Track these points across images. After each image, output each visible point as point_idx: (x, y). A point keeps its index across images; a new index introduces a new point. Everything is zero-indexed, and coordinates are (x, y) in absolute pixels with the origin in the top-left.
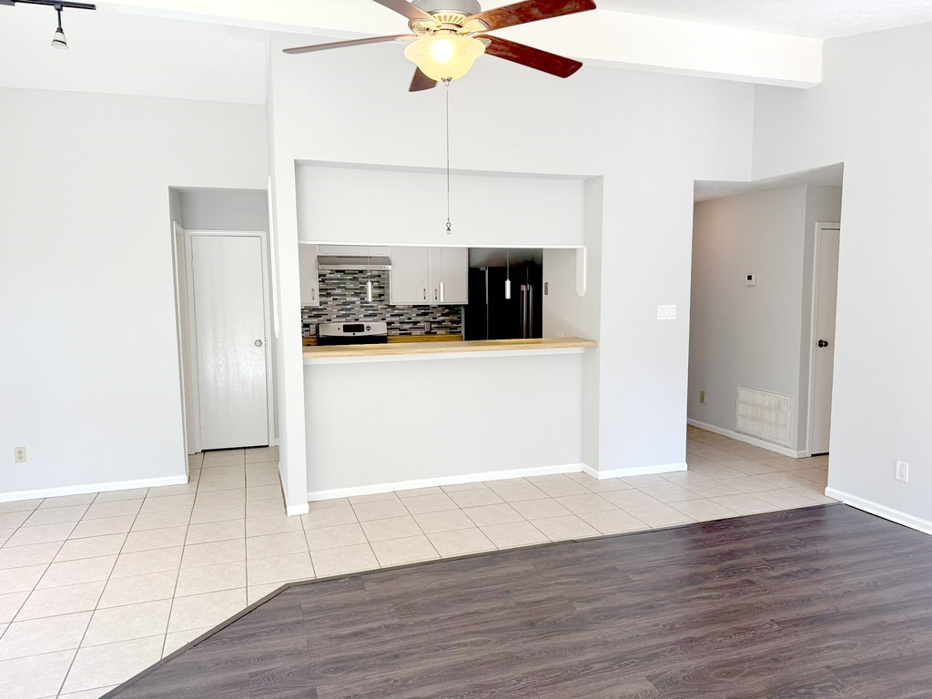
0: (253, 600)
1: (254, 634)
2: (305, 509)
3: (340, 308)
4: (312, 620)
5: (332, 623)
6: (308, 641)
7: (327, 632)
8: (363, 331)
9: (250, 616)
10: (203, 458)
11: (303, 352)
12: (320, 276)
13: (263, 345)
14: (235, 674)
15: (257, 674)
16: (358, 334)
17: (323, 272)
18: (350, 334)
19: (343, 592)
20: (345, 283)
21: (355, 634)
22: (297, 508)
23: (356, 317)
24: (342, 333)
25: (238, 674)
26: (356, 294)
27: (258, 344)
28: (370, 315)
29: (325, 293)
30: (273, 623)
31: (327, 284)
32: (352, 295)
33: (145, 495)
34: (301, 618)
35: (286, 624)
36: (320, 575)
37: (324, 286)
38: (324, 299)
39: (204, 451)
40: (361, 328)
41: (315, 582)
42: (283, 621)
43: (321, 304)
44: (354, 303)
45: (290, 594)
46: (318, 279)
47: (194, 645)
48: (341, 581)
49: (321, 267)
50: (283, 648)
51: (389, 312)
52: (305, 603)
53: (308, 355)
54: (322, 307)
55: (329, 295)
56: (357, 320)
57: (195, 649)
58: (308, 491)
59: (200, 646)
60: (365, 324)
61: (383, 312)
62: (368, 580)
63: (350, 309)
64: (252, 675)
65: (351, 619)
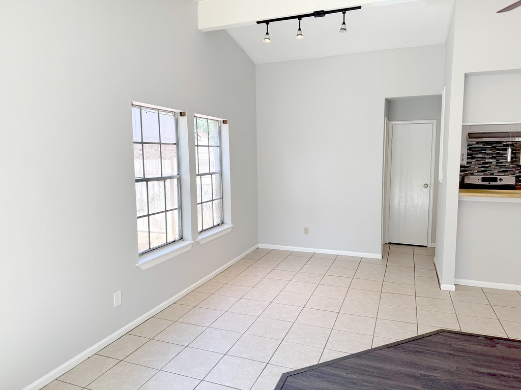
0: (422, 332)
1: (423, 352)
2: (452, 288)
3: (480, 166)
4: (460, 356)
5: (474, 362)
6: (457, 368)
7: (470, 367)
8: (497, 181)
9: (419, 341)
10: (389, 247)
11: (459, 192)
12: (468, 145)
13: (429, 186)
14: (412, 371)
15: (425, 375)
16: (492, 183)
17: (471, 143)
18: (487, 183)
19: (481, 345)
20: (486, 150)
21: (489, 374)
22: (447, 286)
23: (492, 172)
24: (480, 182)
25: (414, 371)
26: (493, 158)
27: (426, 186)
28: (504, 171)
29: (471, 156)
30: (433, 349)
31: (473, 151)
32: (490, 158)
33: (361, 261)
34: (452, 352)
35: (443, 353)
36: (464, 330)
37: (471, 152)
38: (470, 160)
39: (390, 243)
40: (495, 180)
41: (460, 334)
42: (440, 351)
43: (467, 163)
44: (491, 163)
45: (444, 336)
46: (467, 148)
47: (388, 347)
48: (479, 338)
49: (470, 140)
50: (441, 366)
51: (518, 169)
52: (454, 344)
53: (462, 194)
54: (468, 165)
55: (473, 158)
56: (492, 174)
57: (388, 349)
58: (455, 278)
59: (391, 348)
60: (499, 177)
61: (514, 169)
62: (498, 343)
63: (487, 167)
64: (422, 375)
65: (487, 364)
